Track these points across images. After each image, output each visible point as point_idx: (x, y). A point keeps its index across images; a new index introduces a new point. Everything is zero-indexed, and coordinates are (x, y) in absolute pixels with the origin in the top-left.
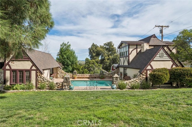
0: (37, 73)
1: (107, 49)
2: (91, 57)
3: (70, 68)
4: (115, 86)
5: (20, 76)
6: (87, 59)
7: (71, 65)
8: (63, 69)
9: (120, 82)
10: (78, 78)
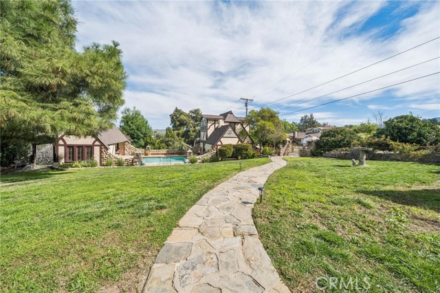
0: (101, 148)
1: (193, 118)
2: (173, 127)
3: (142, 142)
4: (187, 161)
5: (79, 153)
6: (168, 129)
7: (143, 139)
8: (132, 143)
9: (192, 156)
10: (152, 154)
